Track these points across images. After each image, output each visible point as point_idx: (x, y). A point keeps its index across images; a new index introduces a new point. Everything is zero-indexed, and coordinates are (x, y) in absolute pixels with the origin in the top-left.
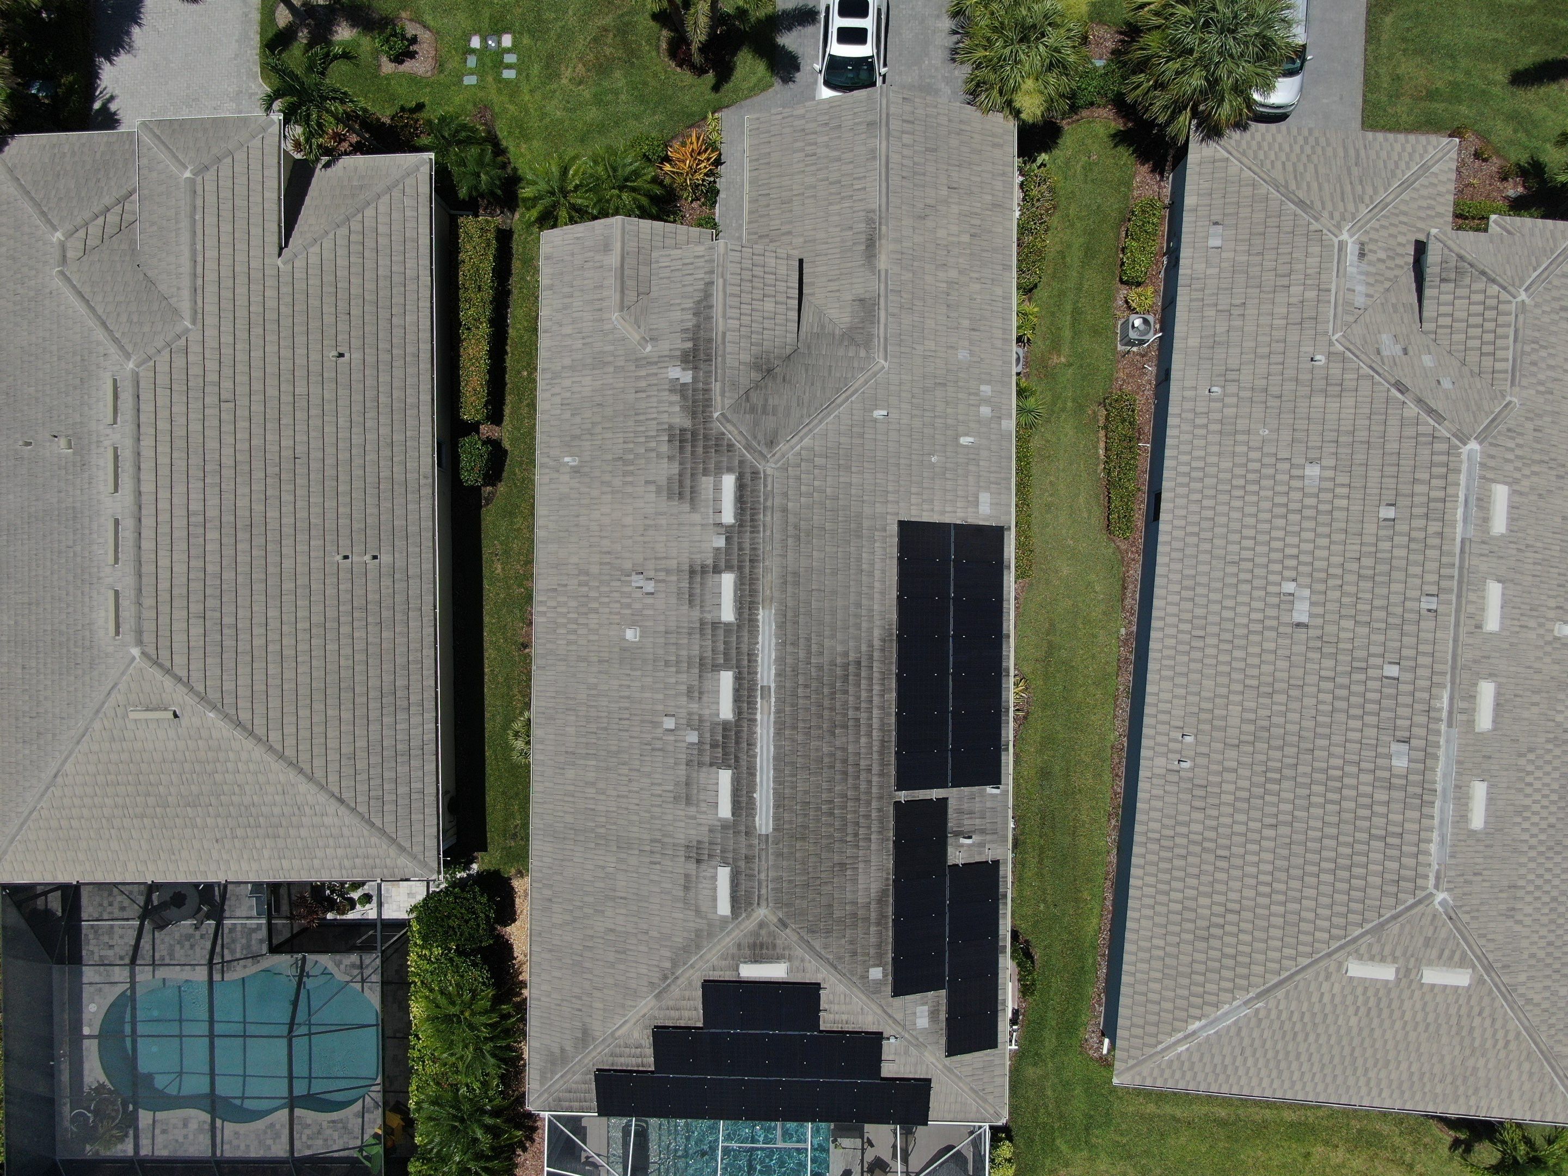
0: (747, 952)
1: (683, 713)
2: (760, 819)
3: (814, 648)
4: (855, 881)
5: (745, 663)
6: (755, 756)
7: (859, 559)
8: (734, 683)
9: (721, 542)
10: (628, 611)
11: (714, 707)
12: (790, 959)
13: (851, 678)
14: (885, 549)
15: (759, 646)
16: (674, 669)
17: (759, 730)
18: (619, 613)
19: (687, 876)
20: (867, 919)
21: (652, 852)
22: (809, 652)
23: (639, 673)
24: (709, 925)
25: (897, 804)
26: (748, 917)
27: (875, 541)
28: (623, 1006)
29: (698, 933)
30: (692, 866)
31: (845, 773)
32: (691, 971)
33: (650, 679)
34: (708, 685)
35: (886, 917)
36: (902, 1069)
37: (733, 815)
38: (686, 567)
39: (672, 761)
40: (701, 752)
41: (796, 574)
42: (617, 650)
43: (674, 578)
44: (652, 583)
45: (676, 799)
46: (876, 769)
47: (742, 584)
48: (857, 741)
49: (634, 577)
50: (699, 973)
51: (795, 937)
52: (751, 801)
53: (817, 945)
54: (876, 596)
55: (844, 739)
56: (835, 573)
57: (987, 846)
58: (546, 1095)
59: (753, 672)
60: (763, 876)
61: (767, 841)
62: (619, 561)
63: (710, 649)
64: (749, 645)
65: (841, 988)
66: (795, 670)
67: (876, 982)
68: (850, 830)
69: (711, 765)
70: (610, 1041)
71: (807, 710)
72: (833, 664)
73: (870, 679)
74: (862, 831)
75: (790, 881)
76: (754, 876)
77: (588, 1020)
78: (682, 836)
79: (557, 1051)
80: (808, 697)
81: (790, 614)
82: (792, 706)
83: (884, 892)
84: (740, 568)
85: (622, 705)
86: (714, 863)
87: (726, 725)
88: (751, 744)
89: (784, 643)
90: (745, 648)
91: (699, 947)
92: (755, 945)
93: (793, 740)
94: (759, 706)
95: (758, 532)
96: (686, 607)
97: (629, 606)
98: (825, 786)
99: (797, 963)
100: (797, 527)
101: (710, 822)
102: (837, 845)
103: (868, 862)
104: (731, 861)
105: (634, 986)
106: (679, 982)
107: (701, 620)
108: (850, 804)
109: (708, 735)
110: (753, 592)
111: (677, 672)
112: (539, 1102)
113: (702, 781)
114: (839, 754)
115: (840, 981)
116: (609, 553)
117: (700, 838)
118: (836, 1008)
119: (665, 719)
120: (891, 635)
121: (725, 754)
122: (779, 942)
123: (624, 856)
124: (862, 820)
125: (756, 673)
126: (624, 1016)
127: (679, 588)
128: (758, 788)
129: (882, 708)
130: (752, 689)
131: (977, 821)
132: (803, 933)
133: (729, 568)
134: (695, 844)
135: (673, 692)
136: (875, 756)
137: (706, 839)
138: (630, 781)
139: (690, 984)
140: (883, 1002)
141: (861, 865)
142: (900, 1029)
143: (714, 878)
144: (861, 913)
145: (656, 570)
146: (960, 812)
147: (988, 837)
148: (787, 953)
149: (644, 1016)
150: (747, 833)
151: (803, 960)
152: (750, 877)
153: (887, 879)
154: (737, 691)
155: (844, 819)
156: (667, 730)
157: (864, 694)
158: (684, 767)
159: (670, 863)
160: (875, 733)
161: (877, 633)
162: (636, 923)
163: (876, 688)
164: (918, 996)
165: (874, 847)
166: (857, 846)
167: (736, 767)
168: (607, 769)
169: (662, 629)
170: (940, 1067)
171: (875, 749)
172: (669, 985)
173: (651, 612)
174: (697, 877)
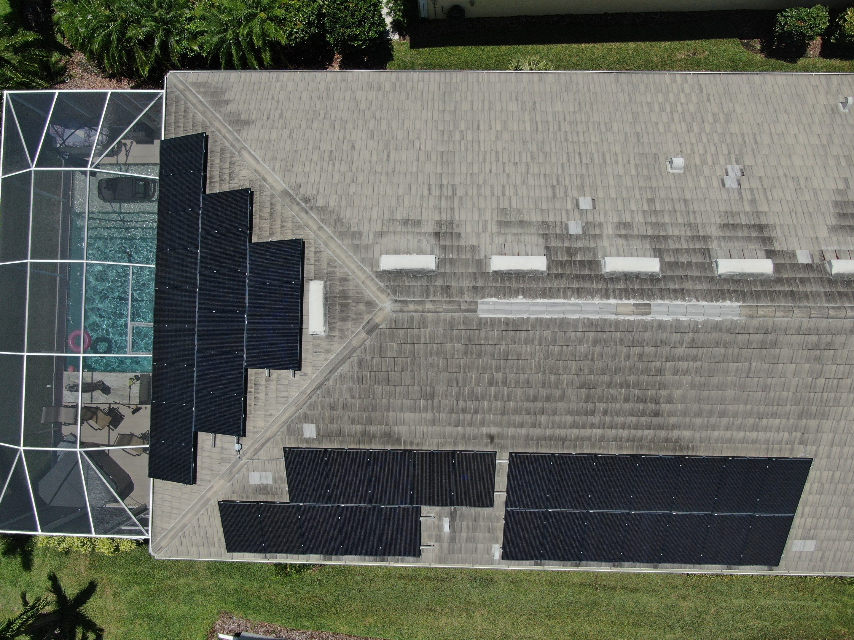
0: (337, 289)
1: (600, 218)
2: (495, 303)
3: (683, 365)
4: (412, 409)
5: (671, 286)
6: (565, 297)
7: (774, 415)
8: (646, 274)
9: (803, 258)
10: (698, 162)
11: (614, 250)
12: (330, 337)
13: (641, 406)
14: (780, 443)
15: (694, 302)
16: (646, 208)
17: (597, 301)
18: (693, 152)
19: (419, 223)
20: (370, 421)
21: (441, 186)
22: (680, 359)
23: (633, 172)
24: (367, 247)
25: (492, 456)
26: (380, 289)
27: (791, 433)
28: (274, 158)
29: (357, 234)
30: (430, 228)
31: (535, 399)
32: (315, 227)
33: (629, 184)
34: (636, 244)
35: (371, 441)
36: (206, 454)
37: (495, 272)
38: (764, 221)
39: (545, 206)
40: (561, 237)
41: (774, 344)
42: (654, 151)
43: (748, 208)
44: (735, 185)
45: (504, 211)
46: (536, 432)
47: (763, 282)
48: (569, 412)
49: (737, 168)
50: (312, 235)
51: (355, 343)
52: (513, 293)
53: (345, 368)
54: (728, 434)
55: (574, 398)
56: (766, 388)
57: (437, 544)
58: (181, 87)
59: (663, 294)
60: (429, 306)
61: (468, 311)
62: (750, 152)
63: (678, 246)
64: (696, 291)
65: (295, 394)
66: (664, 343)
67: (300, 431)
68: (470, 404)
69: (548, 248)
70: (238, 146)
71: (614, 357)
72: (662, 386)
73: (636, 427)
74: (468, 417)
75: (419, 337)
76: (428, 296)
77: (259, 125)
78: (463, 217)
79: (226, 97)
80: (628, 357)
81: (728, 337)
82: (621, 340)
83: (399, 441)
84: (779, 281)
85: (596, 156)
86: (437, 251)
87: (594, 264)
88: (579, 293)
89: (696, 331)
90: (688, 285)
91: (342, 235)
92: (347, 297)
93: (581, 341)
94: (625, 301)
95: (828, 301)
96: (718, 221)
97: (704, 162)
98: (524, 377)
99: (324, 344)
100: (829, 345)
101: (482, 247)
102: (455, 390)
103: (433, 422)
104: (442, 270)
105: (295, 169)
106: (303, 215)
107: (709, 237)
108: (499, 404)
109: (580, 244)
110: (757, 295)
111: (644, 212)
112: (175, 81)
113: (528, 238)
114: (558, 392)
115: (303, 392)
116: (756, 142)
117: (463, 236)
118: (273, 386)
119: (590, 199)
120: (681, 449)
121: (562, 264)
122: (349, 324)
123: (434, 158)
124: (480, 416)
125: (662, 298)
126: (264, 160)
127: (738, 214)
128: (530, 301)
129: (602, 439)
130: (642, 293)
131: (464, 535)
132: (359, 352)
133: (777, 267)
134: (456, 231)
135: (620, 207)
136: (549, 432)
137: (462, 243)
138: (515, 164)
139: (300, 227)
140: (277, 438)
141: (429, 416)
142: (248, 455)
143: (420, 252)
144: (377, 415)
145: (751, 190)
146: (476, 519)
147: (446, 545)
148: (337, 333)
149: (265, 180)
150: (475, 288)
151: (328, 351)
152: (426, 292)
153: (412, 444)
154: (637, 277)
155: (483, 397)
156: (577, 201)
157: (620, 420)
158: (540, 219)
159: (431, 204)
160: (575, 431)
161: (686, 434)
162: (362, 171)
163: (624, 433)
164: (283, 473)
165: (449, 429)
166: (451, 411)
167: (549, 276)
168: (524, 142)
169: (688, 196)
170: (208, 495)
171: (557, 432)
172: (298, 204)
173: (703, 184)
174: (419, 233)
